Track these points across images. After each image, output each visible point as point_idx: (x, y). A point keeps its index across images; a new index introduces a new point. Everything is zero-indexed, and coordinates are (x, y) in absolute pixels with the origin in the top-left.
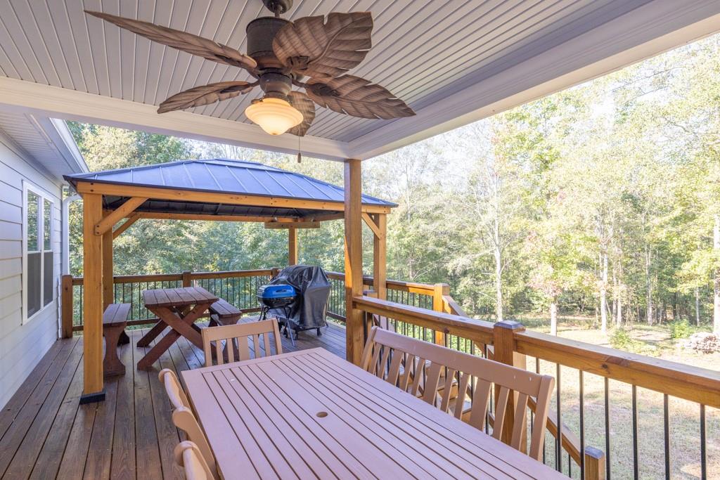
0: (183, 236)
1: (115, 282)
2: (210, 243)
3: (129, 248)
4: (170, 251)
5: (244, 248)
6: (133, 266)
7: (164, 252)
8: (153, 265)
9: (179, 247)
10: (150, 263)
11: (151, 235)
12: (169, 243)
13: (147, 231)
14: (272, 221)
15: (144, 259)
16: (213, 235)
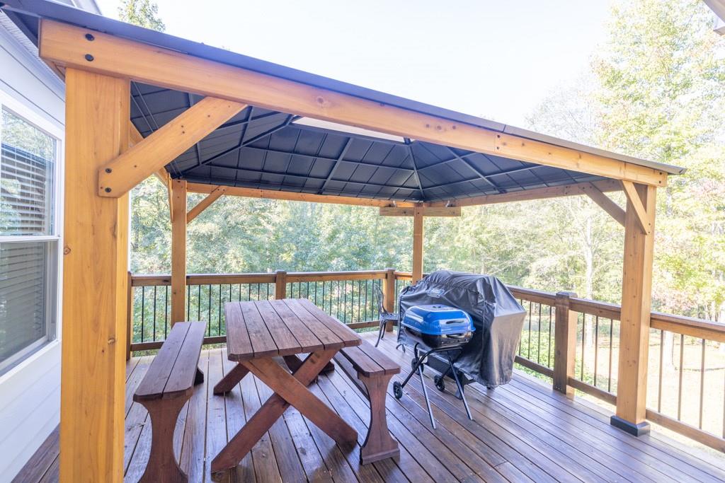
0: (261, 225)
1: (189, 284)
2: (287, 233)
3: (212, 235)
4: (250, 240)
5: (321, 239)
6: (215, 253)
7: (246, 241)
8: (233, 253)
9: (259, 236)
10: (231, 251)
11: (233, 223)
12: (249, 232)
13: (229, 219)
14: (390, 206)
15: (226, 247)
16: (290, 225)
